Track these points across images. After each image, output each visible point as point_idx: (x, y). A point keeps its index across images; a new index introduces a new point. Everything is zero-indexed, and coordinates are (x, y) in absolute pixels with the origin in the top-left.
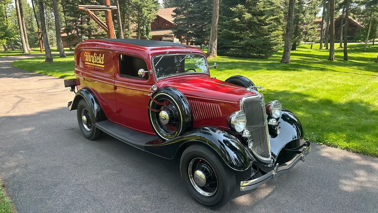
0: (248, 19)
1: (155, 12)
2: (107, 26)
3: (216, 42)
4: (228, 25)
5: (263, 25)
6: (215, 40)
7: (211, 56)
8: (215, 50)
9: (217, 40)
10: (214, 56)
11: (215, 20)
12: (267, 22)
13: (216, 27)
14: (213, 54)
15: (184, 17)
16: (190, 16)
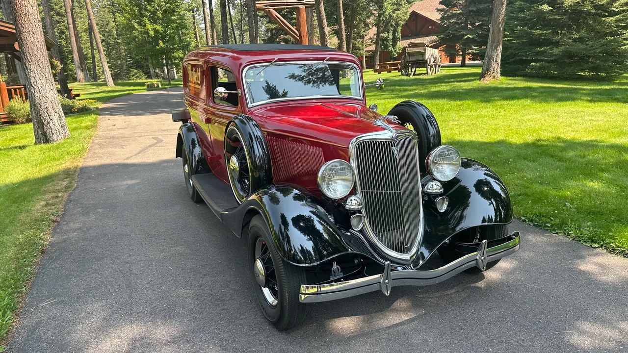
0: (570, 6)
1: (408, 7)
2: (298, 33)
3: (499, 51)
4: (528, 20)
5: (605, 16)
6: (497, 47)
7: (487, 78)
8: (496, 67)
9: (501, 47)
10: (494, 77)
11: (499, 12)
12: (614, 9)
13: (500, 23)
14: (493, 73)
15: (458, 12)
16: (470, 9)
